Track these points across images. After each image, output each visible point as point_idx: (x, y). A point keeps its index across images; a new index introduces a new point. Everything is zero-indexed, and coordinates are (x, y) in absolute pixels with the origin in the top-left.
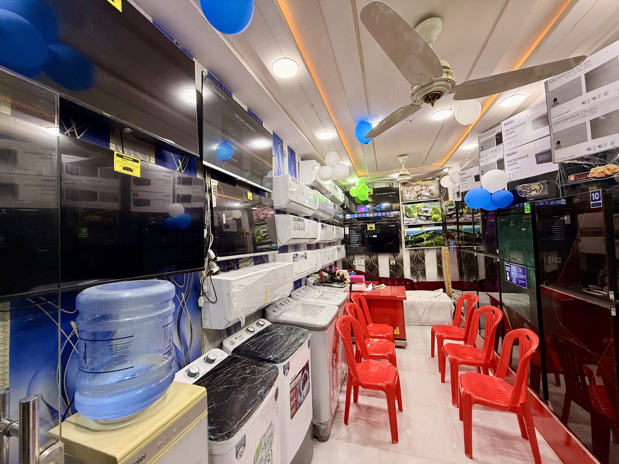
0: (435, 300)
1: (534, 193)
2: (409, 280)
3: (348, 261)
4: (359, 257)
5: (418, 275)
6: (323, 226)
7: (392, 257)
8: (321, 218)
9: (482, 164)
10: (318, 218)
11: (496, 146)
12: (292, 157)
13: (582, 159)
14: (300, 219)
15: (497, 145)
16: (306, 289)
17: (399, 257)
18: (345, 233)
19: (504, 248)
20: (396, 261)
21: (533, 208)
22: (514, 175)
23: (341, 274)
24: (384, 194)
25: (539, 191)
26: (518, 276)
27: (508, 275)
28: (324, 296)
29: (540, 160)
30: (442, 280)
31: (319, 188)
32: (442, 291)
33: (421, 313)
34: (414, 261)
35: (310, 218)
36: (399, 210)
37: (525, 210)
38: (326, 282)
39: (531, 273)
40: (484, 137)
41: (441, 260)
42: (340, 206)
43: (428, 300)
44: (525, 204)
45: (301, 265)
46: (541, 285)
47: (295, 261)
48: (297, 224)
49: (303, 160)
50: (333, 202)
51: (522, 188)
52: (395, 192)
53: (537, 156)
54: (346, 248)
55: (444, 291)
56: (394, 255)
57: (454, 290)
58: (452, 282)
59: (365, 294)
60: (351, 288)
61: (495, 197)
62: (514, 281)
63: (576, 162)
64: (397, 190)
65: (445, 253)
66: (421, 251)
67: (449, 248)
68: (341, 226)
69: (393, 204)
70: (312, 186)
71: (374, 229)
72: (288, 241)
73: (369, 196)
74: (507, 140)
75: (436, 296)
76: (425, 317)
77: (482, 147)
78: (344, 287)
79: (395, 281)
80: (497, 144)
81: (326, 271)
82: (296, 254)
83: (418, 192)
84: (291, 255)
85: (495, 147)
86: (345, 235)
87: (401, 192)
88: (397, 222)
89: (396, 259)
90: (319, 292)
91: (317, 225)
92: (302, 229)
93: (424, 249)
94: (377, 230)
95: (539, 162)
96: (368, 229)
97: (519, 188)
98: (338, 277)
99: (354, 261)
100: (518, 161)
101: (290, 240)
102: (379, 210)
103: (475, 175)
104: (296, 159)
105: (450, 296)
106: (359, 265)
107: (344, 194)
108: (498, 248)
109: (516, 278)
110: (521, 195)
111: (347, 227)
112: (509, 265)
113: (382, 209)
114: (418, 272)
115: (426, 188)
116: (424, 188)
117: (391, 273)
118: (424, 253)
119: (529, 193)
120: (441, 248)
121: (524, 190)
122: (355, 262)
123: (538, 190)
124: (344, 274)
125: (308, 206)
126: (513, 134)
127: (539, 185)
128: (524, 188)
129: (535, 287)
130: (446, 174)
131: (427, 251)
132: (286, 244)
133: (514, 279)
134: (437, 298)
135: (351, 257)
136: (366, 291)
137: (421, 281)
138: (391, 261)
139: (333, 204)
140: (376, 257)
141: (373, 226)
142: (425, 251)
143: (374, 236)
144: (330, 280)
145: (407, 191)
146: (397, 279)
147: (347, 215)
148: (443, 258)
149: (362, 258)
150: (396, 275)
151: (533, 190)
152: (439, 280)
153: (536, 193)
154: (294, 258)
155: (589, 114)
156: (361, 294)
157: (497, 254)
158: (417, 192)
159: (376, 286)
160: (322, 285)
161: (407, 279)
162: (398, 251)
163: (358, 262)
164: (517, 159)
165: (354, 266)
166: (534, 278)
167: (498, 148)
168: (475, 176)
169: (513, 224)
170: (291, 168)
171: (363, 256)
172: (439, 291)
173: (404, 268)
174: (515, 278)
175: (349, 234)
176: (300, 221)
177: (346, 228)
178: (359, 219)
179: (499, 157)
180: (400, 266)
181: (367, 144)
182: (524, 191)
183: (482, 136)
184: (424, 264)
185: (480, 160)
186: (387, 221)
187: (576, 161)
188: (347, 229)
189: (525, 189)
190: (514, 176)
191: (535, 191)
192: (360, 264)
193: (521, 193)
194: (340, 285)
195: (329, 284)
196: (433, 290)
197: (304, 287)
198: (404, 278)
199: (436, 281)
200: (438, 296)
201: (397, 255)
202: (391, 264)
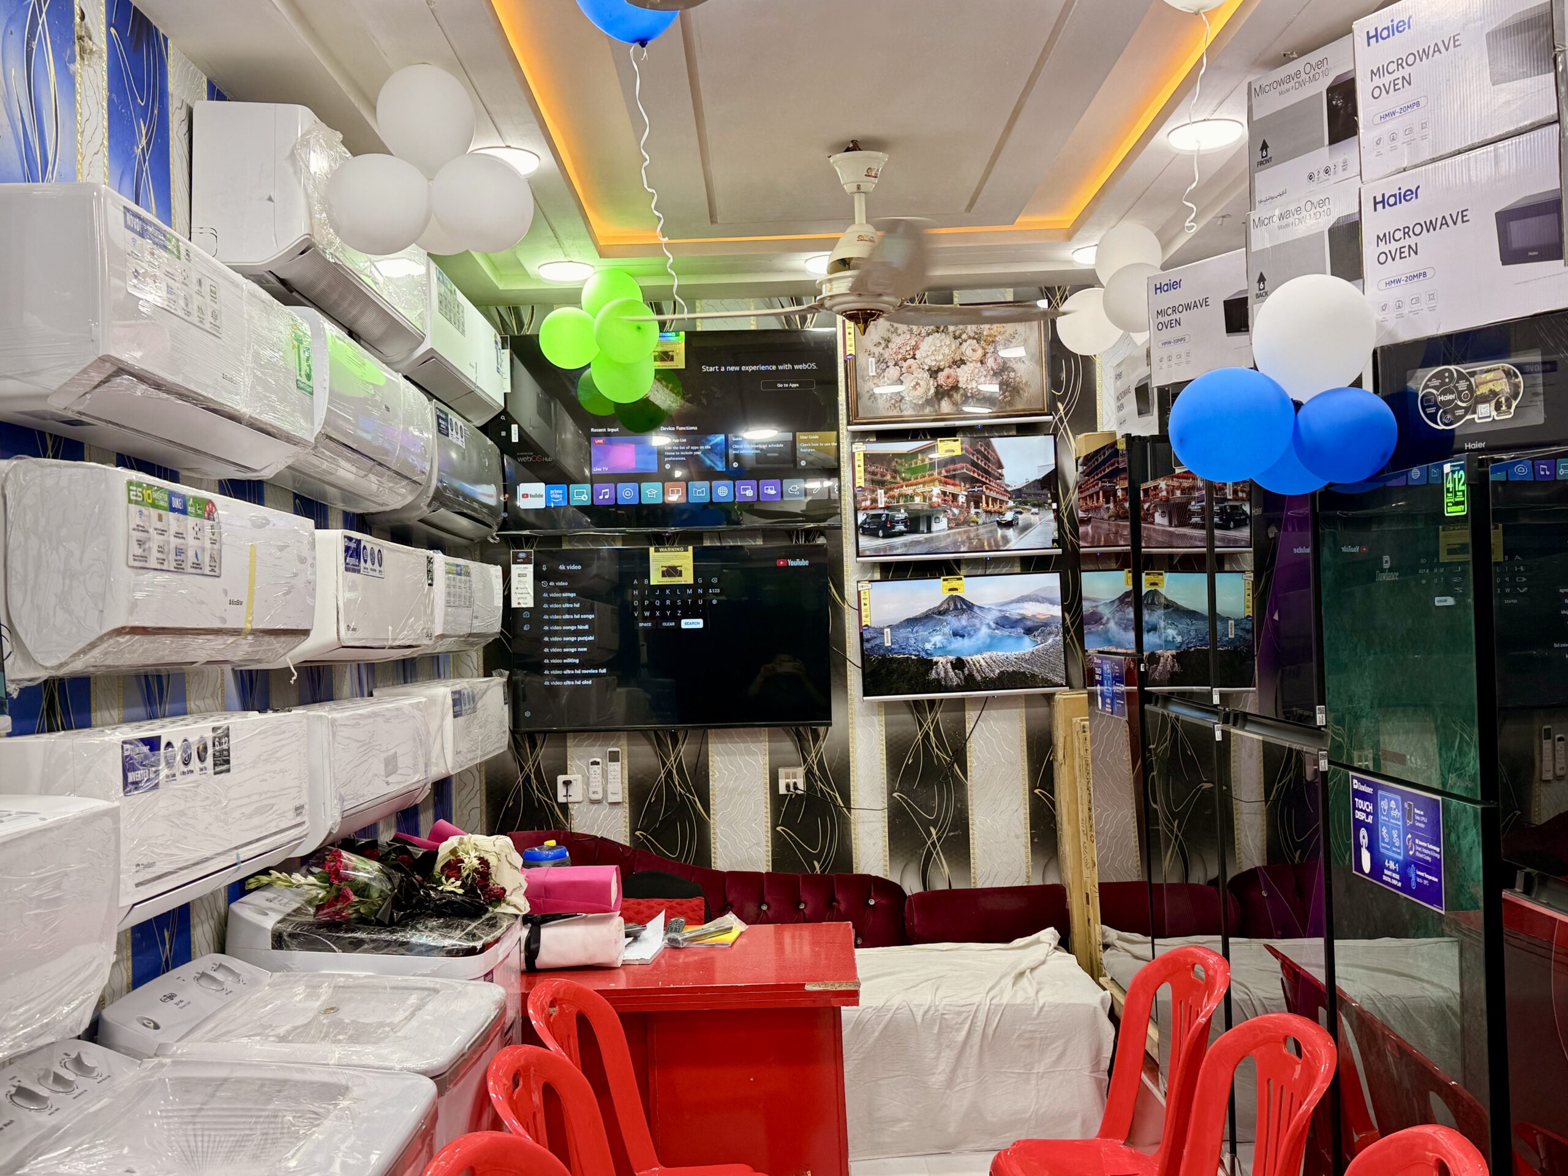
0: (1014, 995)
1: (1485, 412)
2: (877, 881)
3: (527, 779)
4: (597, 752)
5: (929, 855)
6: (354, 552)
7: (788, 746)
8: (344, 501)
9: (1261, 239)
10: (324, 495)
11: (1326, 150)
12: (136, 66)
14: (184, 498)
16: (219, 976)
17: (826, 744)
18: (507, 599)
19: (1351, 701)
20: (809, 774)
21: (1478, 488)
22: (1405, 310)
23: (471, 862)
24: (750, 368)
25: (1509, 407)
26: (1407, 849)
27: (1364, 842)
28: (346, 1015)
29: (1516, 242)
30: (1052, 880)
31: (335, 296)
32: (1055, 943)
33: (937, 1079)
34: (910, 772)
35: (268, 493)
36: (833, 471)
37: (1448, 499)
38: (363, 922)
39: (1466, 829)
40: (1275, 95)
41: (1050, 765)
42: (484, 429)
43: (976, 1000)
44: (1447, 468)
45: (182, 813)
46: (1506, 894)
47: (136, 784)
48: (162, 532)
49: (221, 97)
50: (430, 395)
51: (1436, 382)
52: (813, 366)
53: (1504, 218)
54: (515, 697)
55: (1065, 943)
56: (799, 735)
57: (1113, 934)
58: (1104, 888)
59: (620, 983)
60: (531, 948)
61: (1313, 421)
62: (1391, 876)
64: (825, 352)
65: (1069, 723)
66: (945, 715)
67: (1092, 697)
68: (482, 552)
69: (802, 436)
70: (283, 281)
71: (688, 578)
72: (84, 651)
73: (662, 376)
74: (1377, 120)
75: (1022, 974)
76: (958, 1103)
77: (1265, 146)
78: (485, 947)
79: (804, 896)
80: (1332, 142)
81: (369, 850)
82: (146, 741)
83: (940, 370)
84: (105, 748)
85: (1323, 155)
86: (510, 613)
87: (851, 363)
88: (821, 541)
89: (812, 757)
90: (313, 990)
91: (313, 545)
92: (197, 566)
93: (962, 700)
94: (707, 585)
95: (1511, 255)
96: (656, 578)
97: (1424, 383)
98: (452, 886)
99: (561, 778)
100: (1425, 241)
101: (101, 639)
102: (720, 467)
103: (1226, 297)
104: (172, 86)
105: (1094, 970)
106: (594, 802)
107: (507, 352)
108: (1322, 702)
109: (1401, 858)
110: (1433, 417)
111: (526, 561)
112: (1369, 790)
113: (738, 458)
114: (929, 835)
115: (980, 353)
116: (969, 352)
117: (779, 846)
118: (963, 722)
119: (1467, 410)
120: (1049, 698)
121: (1444, 393)
122: (567, 783)
123: (1503, 399)
124: (492, 861)
125: (245, 409)
126: (1406, 95)
127: (1508, 374)
128: (1443, 384)
129: (1481, 904)
130: (1087, 281)
131: (978, 714)
132: (78, 666)
133: (1392, 865)
134: (1024, 982)
135: (544, 753)
136: (625, 965)
137: (941, 885)
138: (782, 772)
139: (428, 409)
140: (694, 748)
141: (684, 559)
142: (971, 715)
143: (687, 624)
144: (396, 903)
145: (881, 361)
146: (812, 880)
147: (523, 488)
148: (1060, 756)
149: (614, 757)
150: (809, 858)
151: (1484, 399)
152: (1036, 881)
153: (1494, 413)
154: (128, 766)
156: (593, 984)
157: (1317, 733)
158: (934, 373)
159: (690, 931)
160: (337, 941)
161: (869, 876)
162: (825, 715)
163: (587, 782)
164: (1418, 229)
165: (564, 807)
166: (1478, 860)
167: (1339, 160)
168: (1227, 303)
169: (1390, 570)
170: (134, 142)
171: (621, 747)
172: (1038, 942)
173: (856, 816)
174: (1396, 861)
175: (537, 609)
176: (184, 511)
177: (515, 569)
178: (599, 514)
179: (1341, 209)
180: (834, 800)
181: (643, 43)
182: (1443, 398)
183: (1264, 83)
184: (960, 787)
185: (1254, 215)
186: (767, 533)
188: (523, 577)
189: (1453, 393)
190: (1401, 316)
191: (1493, 403)
192: (599, 796)
193: (1431, 410)
194: (458, 933)
195: (385, 936)
196: (1008, 939)
197: (205, 960)
198: (855, 872)
199: (1020, 882)
200: (1032, 970)
201: (816, 737)
202: (782, 790)
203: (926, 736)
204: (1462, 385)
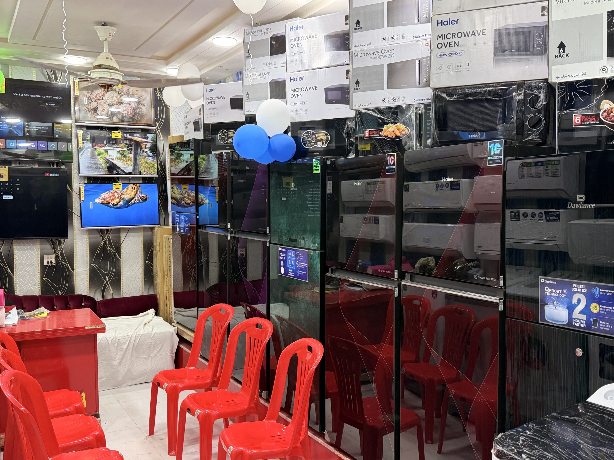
0: (145, 331)
1: (319, 144)
2: (85, 296)
5: (105, 286)
7: (48, 247)
9: (248, 81)
11: (269, 57)
13: (378, 110)
15: (271, 55)
17: (64, 247)
19: (279, 225)
20: (57, 257)
21: (323, 165)
22: (298, 113)
24: (34, 96)
25: (326, 143)
26: (296, 265)
27: (282, 265)
29: (330, 98)
30: (151, 293)
32: (154, 314)
34: (99, 255)
36: (70, 141)
37: (314, 168)
39: (315, 258)
40: (252, 35)
41: (152, 252)
43: (131, 333)
44: (314, 160)
46: (326, 274)
52: (61, 98)
53: (327, 90)
55: (156, 314)
56: (52, 242)
57: (178, 310)
58: (174, 293)
61: (274, 143)
62: (291, 273)
63: (371, 113)
64: (66, 94)
65: (161, 237)
66: (112, 235)
69: (57, 126)
71: (6, 179)
74: (292, 55)
75: (145, 324)
77: (248, 52)
79: (56, 304)
83: (113, 106)
85: (268, 58)
87: (77, 98)
89: (58, 251)
93: (119, 230)
94: (15, 182)
97: (303, 134)
100: (304, 93)
102: (21, 134)
103: (231, 97)
105: (169, 320)
108: (269, 226)
109: (295, 268)
110: (305, 145)
112: (285, 250)
113: (28, 131)
114: (105, 279)
117: (44, 285)
118: (119, 238)
119: (315, 143)
120: (152, 229)
123: (324, 141)
126: (301, 49)
127: (326, 134)
128: (308, 135)
129: (319, 278)
131: (125, 234)
133: (291, 271)
134: (147, 326)
136: (7, 326)
137: (109, 297)
138: (45, 257)
140: (7, 247)
141: (4, 171)
142: (123, 235)
143: (5, 197)
146: (58, 297)
148: (157, 249)
150: (57, 290)
151: (319, 141)
152: (145, 293)
153: (322, 145)
155: (387, 55)
157: (266, 235)
159: (26, 315)
162: (65, 235)
164: (303, 89)
166: (319, 266)
167: (275, 61)
172: (148, 314)
173: (76, 273)
174: (292, 269)
179: (275, 76)
180: (67, 267)
182: (308, 139)
183: (249, 31)
184: (118, 261)
185: (246, 73)
187: (372, 111)
189: (311, 138)
190: (297, 114)
191: (322, 142)
193: (305, 142)
196: (137, 314)
198: (75, 294)
199: (140, 294)
200: (149, 322)
201: (60, 243)
202: (46, 264)
203: (105, 243)
204: (314, 136)
